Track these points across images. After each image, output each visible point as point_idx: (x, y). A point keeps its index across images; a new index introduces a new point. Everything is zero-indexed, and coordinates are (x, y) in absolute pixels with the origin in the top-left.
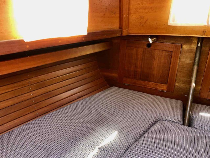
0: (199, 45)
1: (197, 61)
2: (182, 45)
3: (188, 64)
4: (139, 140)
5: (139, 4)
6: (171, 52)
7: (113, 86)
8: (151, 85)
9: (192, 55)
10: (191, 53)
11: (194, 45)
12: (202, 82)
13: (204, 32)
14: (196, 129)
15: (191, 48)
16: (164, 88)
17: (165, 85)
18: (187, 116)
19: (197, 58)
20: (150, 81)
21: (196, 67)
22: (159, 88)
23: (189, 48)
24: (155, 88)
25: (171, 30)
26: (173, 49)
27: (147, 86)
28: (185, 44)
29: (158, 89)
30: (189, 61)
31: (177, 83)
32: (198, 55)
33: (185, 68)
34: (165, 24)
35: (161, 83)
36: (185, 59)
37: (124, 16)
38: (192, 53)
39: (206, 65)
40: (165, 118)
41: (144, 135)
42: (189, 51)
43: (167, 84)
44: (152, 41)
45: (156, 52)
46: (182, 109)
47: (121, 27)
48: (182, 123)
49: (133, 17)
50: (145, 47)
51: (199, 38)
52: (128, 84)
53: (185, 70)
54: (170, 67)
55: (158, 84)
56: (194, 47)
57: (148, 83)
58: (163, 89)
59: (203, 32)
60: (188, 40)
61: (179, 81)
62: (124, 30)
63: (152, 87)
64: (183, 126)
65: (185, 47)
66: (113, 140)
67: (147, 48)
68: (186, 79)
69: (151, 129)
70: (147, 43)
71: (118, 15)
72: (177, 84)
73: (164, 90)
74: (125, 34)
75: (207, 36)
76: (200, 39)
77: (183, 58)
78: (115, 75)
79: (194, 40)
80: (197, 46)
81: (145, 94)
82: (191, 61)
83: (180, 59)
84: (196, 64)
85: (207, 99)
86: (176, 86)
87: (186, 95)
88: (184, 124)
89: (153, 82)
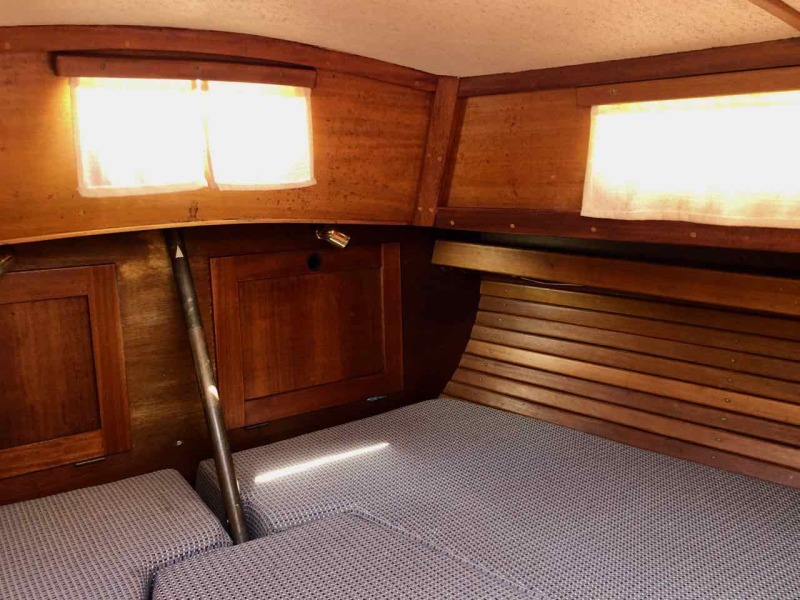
0: (179, 254)
1: (191, 310)
2: (118, 264)
3: (156, 327)
6: (82, 301)
9: (161, 294)
10: (156, 289)
11: (159, 259)
13: (194, 212)
15: (150, 271)
16: (90, 447)
17: (92, 434)
19: (190, 300)
20: (21, 442)
21: (197, 331)
23: (142, 272)
25: (81, 213)
26: (88, 286)
27: (11, 470)
28: (124, 262)
30: (155, 318)
31: (137, 408)
32: (187, 289)
33: (148, 345)
34: (50, 196)
35: (76, 433)
36: (141, 313)
38: (157, 286)
39: (213, 315)
40: (168, 554)
42: (149, 282)
43: (99, 427)
53: (153, 353)
55: (61, 440)
56: (159, 263)
58: (87, 455)
59: (190, 210)
60: (132, 244)
61: (141, 399)
63: (39, 465)
64: (227, 550)
65: (131, 271)
68: (162, 384)
72: (137, 414)
73: (93, 454)
75: (203, 220)
77: (133, 314)
79: (151, 243)
80: (174, 261)
82: (163, 317)
83: (123, 316)
84: (194, 319)
85: (245, 428)
86: (135, 419)
87: (179, 443)
88: (236, 543)
89: (39, 441)
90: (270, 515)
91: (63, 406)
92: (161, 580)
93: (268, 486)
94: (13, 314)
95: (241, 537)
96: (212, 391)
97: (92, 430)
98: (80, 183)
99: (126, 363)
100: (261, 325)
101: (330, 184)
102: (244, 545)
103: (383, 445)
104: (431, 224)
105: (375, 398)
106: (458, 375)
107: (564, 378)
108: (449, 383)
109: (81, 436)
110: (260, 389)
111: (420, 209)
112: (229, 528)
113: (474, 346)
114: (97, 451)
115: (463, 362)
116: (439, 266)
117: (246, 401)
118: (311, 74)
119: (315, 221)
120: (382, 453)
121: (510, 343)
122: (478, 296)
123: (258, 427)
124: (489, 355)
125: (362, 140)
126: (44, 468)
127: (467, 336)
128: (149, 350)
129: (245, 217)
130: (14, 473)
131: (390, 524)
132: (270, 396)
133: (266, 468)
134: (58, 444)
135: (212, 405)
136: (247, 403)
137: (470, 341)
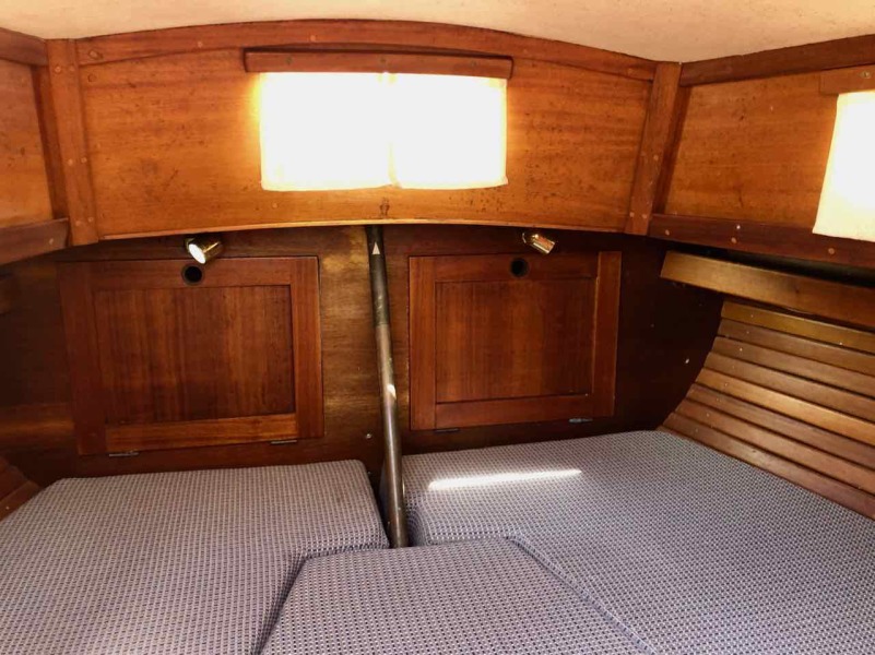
0: (376, 251)
1: (381, 307)
2: (321, 256)
3: (354, 321)
5: (128, 112)
6: (286, 289)
7: (60, 479)
8: (233, 429)
9: (361, 289)
10: (355, 284)
11: (360, 254)
12: (407, 374)
13: (385, 208)
14: (437, 548)
15: (352, 266)
16: (284, 427)
17: (289, 416)
18: (397, 508)
19: (380, 297)
20: (225, 415)
21: (383, 329)
22: (266, 434)
23: (343, 267)
24: (253, 438)
25: (275, 206)
26: (291, 276)
27: (216, 438)
28: (327, 255)
29: (261, 437)
30: (353, 312)
31: (331, 397)
32: (380, 287)
33: (344, 337)
34: (246, 188)
35: (275, 413)
36: (340, 306)
37: (71, 162)
38: (357, 281)
39: (409, 314)
40: (325, 545)
41: (269, 644)
42: (349, 276)
43: (294, 411)
44: (206, 254)
45: (228, 297)
46: (368, 489)
47: (59, 211)
48: (385, 541)
49: (111, 169)
50: (180, 281)
51: (367, 228)
52: (132, 451)
53: (349, 345)
54: (292, 347)
55: (259, 418)
56: (359, 259)
57: (216, 425)
58: (282, 436)
59: (381, 207)
60: (335, 237)
61: (335, 389)
62: (78, 223)
63: (239, 438)
64: (386, 552)
65: (332, 264)
67: (185, 285)
68: (356, 377)
69: (287, 606)
70: (180, 264)
71: (36, 159)
72: (332, 403)
73: (287, 435)
74: (82, 238)
75: (394, 218)
76: (374, 233)
77: (333, 306)
78: (57, 426)
79: (354, 238)
80: (371, 257)
81: (217, 475)
82: (361, 311)
83: (321, 307)
84: (382, 316)
85: (434, 430)
86: (328, 408)
87: (369, 436)
88: (392, 545)
89: (240, 416)
90: (430, 525)
91: (263, 389)
92: (305, 567)
93: (440, 495)
94: (224, 297)
95: (399, 542)
96: (390, 389)
97: (286, 412)
99: (322, 352)
100: (456, 328)
101: (527, 184)
102: (402, 550)
103: (574, 472)
104: (644, 232)
105: (579, 420)
106: (683, 407)
107: (810, 428)
108: (672, 414)
109: (278, 417)
110: (452, 393)
111: (632, 214)
112: (388, 530)
113: (705, 376)
114: (290, 432)
115: (691, 393)
116: (669, 281)
117: (437, 403)
118: (507, 63)
119: (510, 224)
120: (571, 480)
121: (750, 378)
122: (718, 319)
123: (448, 432)
124: (722, 388)
125: (566, 136)
126: (245, 441)
127: (699, 364)
128: (345, 342)
129: (437, 217)
130: (219, 442)
131: (549, 560)
132: (462, 402)
133: (444, 474)
134: (255, 422)
135: (389, 404)
136: (438, 406)
137: (702, 370)
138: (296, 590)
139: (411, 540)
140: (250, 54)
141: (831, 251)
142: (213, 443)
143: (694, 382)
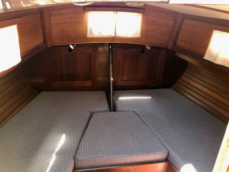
0: (110, 47)
1: (111, 60)
2: (98, 47)
4: (84, 136)
5: (59, 20)
6: (90, 54)
7: (43, 91)
8: (78, 83)
9: (106, 55)
11: (107, 47)
12: (115, 74)
14: (119, 112)
15: (105, 50)
16: (89, 84)
17: (90, 81)
18: (112, 103)
19: (111, 58)
20: (77, 80)
21: (111, 66)
23: (103, 50)
24: (82, 85)
25: (89, 38)
26: (91, 52)
28: (100, 47)
29: (84, 85)
32: (111, 56)
33: (102, 65)
34: (83, 35)
35: (86, 81)
36: (102, 58)
37: (47, 31)
38: (106, 53)
39: (117, 61)
40: (97, 110)
41: (87, 130)
42: (104, 52)
43: (91, 80)
44: (73, 47)
46: (106, 98)
47: (45, 42)
48: (109, 110)
49: (55, 31)
50: (67, 52)
51: (109, 44)
52: (57, 87)
53: (103, 67)
55: (84, 81)
56: (106, 48)
59: (112, 39)
61: (100, 76)
62: (48, 43)
64: (109, 113)
65: (100, 49)
66: (64, 142)
67: (68, 53)
68: (104, 74)
69: (90, 122)
70: (68, 48)
71: (41, 31)
72: (99, 79)
74: (49, 46)
75: (115, 42)
77: (100, 58)
78: (41, 80)
80: (109, 49)
82: (106, 60)
83: (98, 58)
84: (111, 63)
85: (121, 86)
87: (107, 86)
88: (110, 111)
89: (79, 80)
90: (119, 108)
91: (84, 75)
92: (93, 115)
93: (121, 101)
94: (77, 55)
96: (112, 79)
97: (89, 80)
98: (87, 35)
99: (98, 69)
100: (127, 65)
101: (146, 36)
102: (112, 112)
104: (170, 49)
105: (153, 85)
106: (176, 84)
108: (174, 85)
110: (125, 78)
111: (168, 44)
112: (110, 107)
115: (179, 81)
116: (177, 56)
117: (122, 80)
118: (143, 10)
119: (141, 44)
120: (148, 99)
123: (124, 86)
125: (155, 26)
126: (80, 86)
127: (182, 74)
129: (124, 42)
131: (142, 117)
132: (127, 80)
133: (122, 96)
134: (83, 82)
135: (111, 82)
136: (122, 81)
137: (182, 76)
138: (92, 119)
139: (114, 110)
140: (86, 7)
141: (207, 62)
142: (74, 86)
143: (180, 78)
